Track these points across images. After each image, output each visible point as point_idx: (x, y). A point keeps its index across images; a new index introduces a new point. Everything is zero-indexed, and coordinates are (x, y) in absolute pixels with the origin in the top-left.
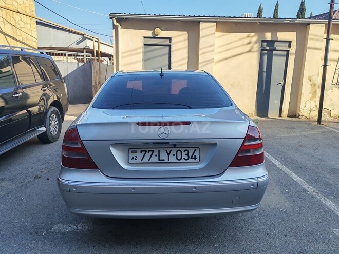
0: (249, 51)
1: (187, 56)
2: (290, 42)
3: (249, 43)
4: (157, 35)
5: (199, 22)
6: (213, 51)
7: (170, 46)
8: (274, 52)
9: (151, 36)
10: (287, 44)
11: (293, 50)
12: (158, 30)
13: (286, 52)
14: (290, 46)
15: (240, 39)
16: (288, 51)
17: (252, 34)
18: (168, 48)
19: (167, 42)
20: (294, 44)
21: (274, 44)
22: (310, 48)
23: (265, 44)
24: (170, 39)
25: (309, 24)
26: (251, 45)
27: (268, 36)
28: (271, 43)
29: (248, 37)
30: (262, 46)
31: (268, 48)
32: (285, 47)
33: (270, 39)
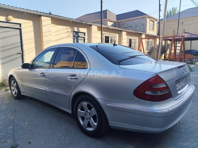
0: (68, 37)
1: (33, 37)
2: (85, 33)
3: (68, 32)
4: (10, 20)
5: (40, 16)
6: (51, 35)
7: (20, 30)
8: (79, 38)
9: (5, 21)
10: (83, 34)
11: (86, 37)
12: (10, 17)
13: (83, 38)
14: (85, 35)
15: (63, 29)
16: (84, 38)
17: (69, 27)
18: (19, 31)
19: (18, 27)
20: (86, 34)
21: (78, 34)
22: (93, 37)
23: (75, 33)
24: (20, 24)
25: (91, 25)
26: (68, 33)
27: (76, 29)
28: (77, 33)
29: (67, 28)
30: (73, 34)
31: (76, 36)
32: (83, 35)
33: (77, 31)
